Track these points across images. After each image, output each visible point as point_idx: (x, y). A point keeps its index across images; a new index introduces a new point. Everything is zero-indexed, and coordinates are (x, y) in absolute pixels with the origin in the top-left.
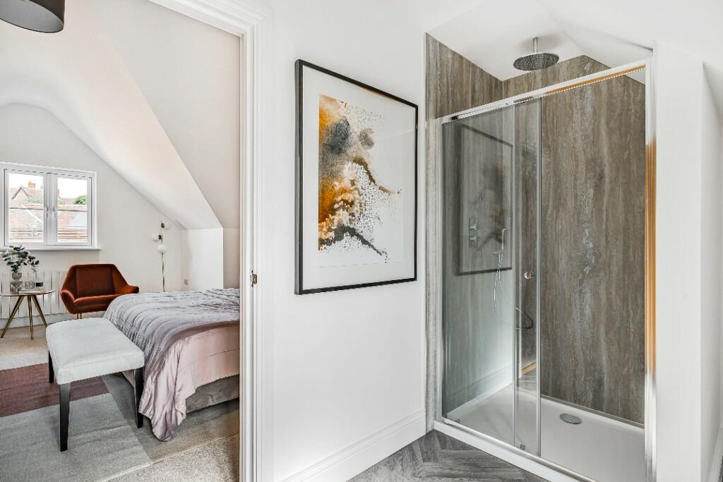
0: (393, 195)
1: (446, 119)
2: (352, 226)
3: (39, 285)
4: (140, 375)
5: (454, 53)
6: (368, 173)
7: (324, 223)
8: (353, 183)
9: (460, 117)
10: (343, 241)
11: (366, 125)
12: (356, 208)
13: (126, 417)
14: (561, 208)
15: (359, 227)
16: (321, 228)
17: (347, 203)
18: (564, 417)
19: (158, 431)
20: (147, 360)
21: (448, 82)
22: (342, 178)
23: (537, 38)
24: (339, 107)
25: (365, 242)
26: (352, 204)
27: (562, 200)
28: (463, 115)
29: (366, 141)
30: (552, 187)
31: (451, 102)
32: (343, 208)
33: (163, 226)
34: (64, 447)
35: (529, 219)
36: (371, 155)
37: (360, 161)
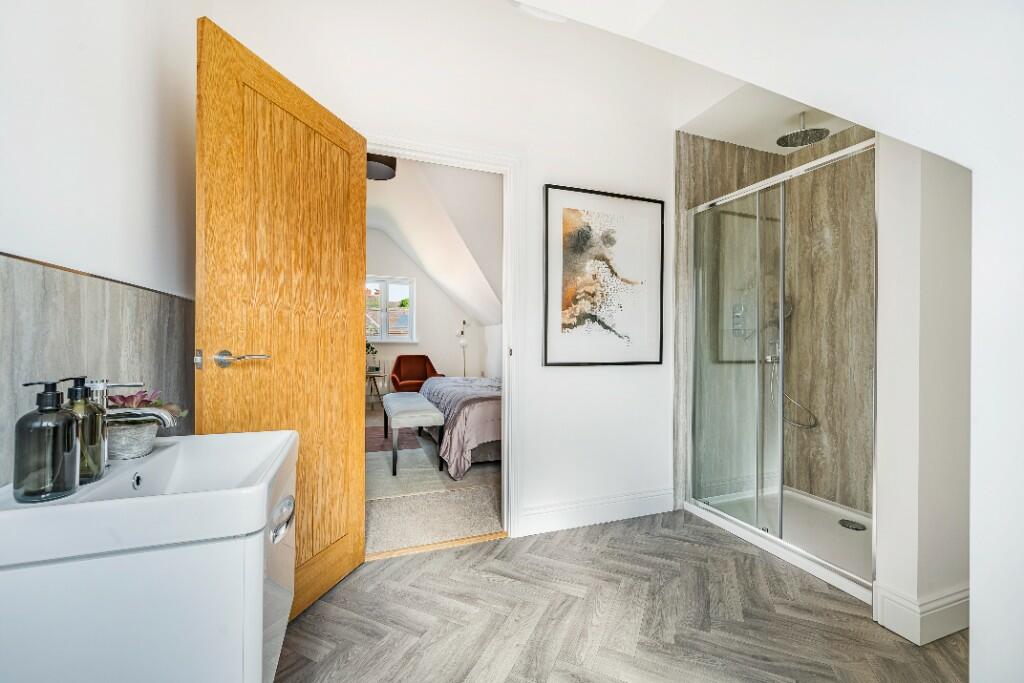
0: (636, 286)
1: (702, 208)
2: (593, 314)
3: (377, 369)
4: (441, 430)
5: (713, 142)
6: (610, 267)
7: (567, 311)
8: (595, 277)
9: (718, 204)
10: (585, 326)
11: (608, 227)
12: (598, 298)
13: (432, 462)
14: (851, 291)
15: (600, 315)
16: (564, 315)
17: (589, 294)
18: (845, 523)
19: (452, 471)
20: (446, 420)
21: (704, 172)
22: (584, 274)
23: (804, 113)
24: (581, 215)
25: (606, 327)
26: (593, 295)
27: (853, 283)
28: (720, 201)
29: (608, 240)
30: (841, 268)
31: (708, 190)
32: (584, 298)
33: (464, 323)
34: (394, 474)
35: (816, 305)
36: (612, 252)
37: (602, 258)
